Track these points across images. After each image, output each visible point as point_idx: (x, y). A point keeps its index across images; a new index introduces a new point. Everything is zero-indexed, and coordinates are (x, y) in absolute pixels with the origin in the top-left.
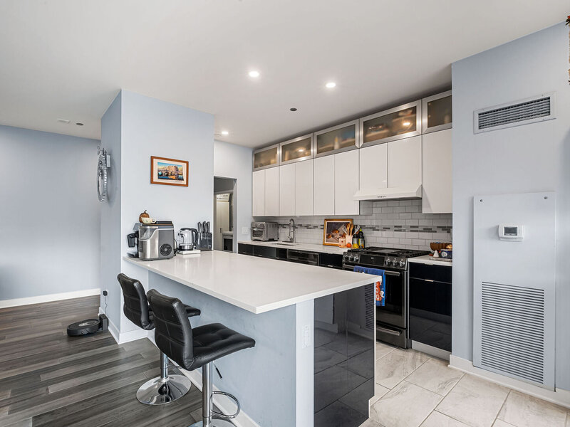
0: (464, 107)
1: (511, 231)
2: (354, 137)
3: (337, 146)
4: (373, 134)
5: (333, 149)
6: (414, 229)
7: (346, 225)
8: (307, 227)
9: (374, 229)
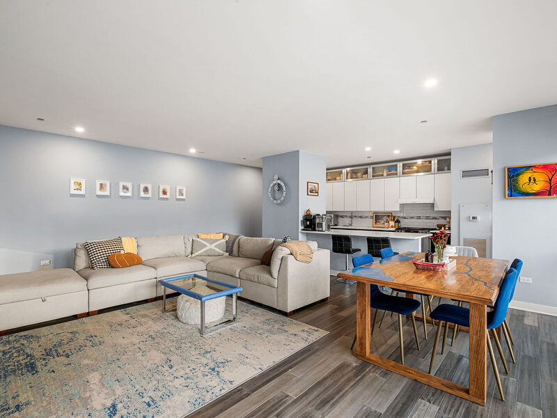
0: (457, 165)
1: (474, 218)
2: (397, 170)
3: (385, 174)
4: (407, 170)
5: (383, 175)
6: (427, 218)
7: (389, 216)
8: (361, 217)
9: (405, 218)
